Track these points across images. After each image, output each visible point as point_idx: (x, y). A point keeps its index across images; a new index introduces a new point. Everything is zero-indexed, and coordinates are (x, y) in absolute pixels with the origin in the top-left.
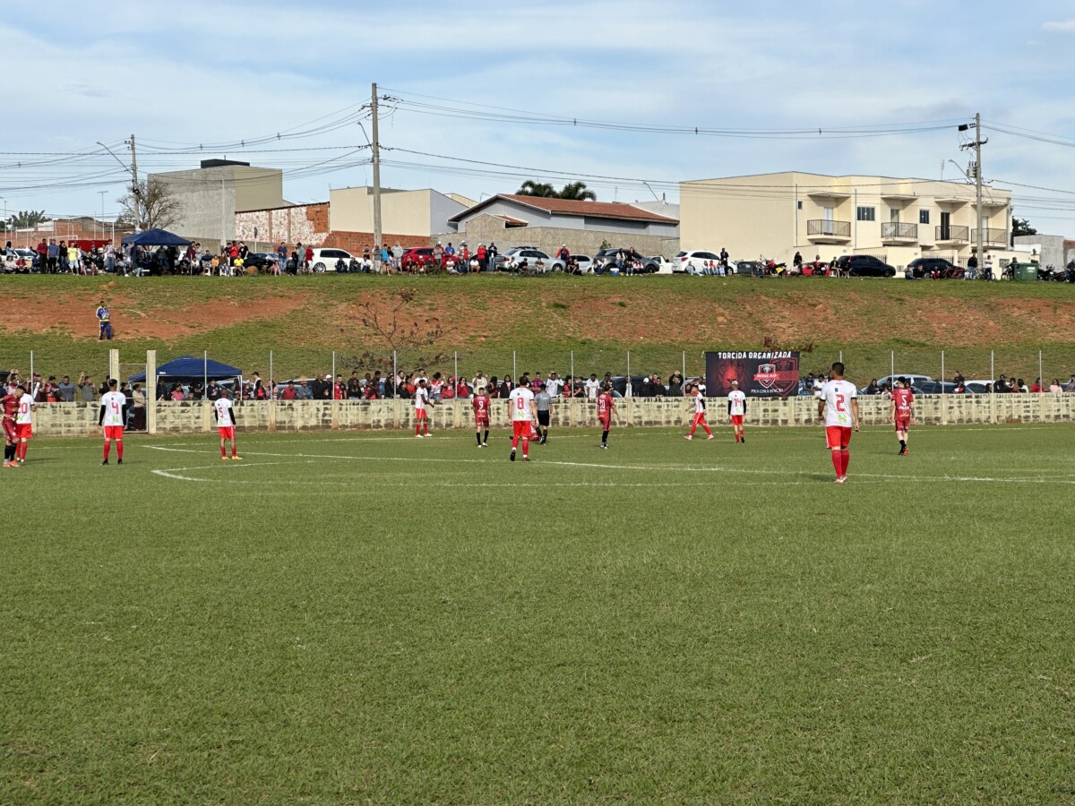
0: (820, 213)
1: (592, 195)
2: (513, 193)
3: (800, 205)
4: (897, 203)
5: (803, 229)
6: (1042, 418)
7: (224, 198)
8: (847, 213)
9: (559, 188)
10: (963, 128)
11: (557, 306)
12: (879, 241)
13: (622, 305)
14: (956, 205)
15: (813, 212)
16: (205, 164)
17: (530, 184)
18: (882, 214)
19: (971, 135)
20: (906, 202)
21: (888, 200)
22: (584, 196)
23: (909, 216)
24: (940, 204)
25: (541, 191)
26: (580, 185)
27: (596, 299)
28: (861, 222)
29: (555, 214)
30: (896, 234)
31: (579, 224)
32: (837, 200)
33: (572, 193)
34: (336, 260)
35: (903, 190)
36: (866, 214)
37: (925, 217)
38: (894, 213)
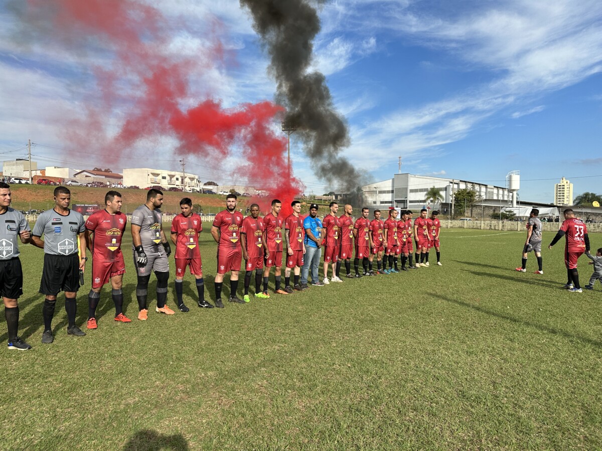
0: (154, 177)
1: (111, 172)
2: (92, 170)
3: (148, 175)
4: (171, 176)
5: (149, 180)
6: (165, 221)
7: (21, 167)
8: (160, 177)
9: (103, 170)
10: (180, 161)
11: (74, 193)
12: (167, 183)
13: (92, 194)
14: (185, 177)
15: (151, 176)
16: (17, 160)
17: (96, 168)
18: (168, 178)
19: (182, 162)
20: (173, 176)
21: (169, 175)
22: (109, 172)
23: (174, 179)
24: (181, 177)
25: (100, 170)
26: (109, 169)
27: (86, 192)
28: (163, 180)
29: (97, 175)
30: (170, 182)
31: (104, 177)
32: (158, 175)
33: (106, 171)
34: (19, 181)
35: (173, 173)
36: (164, 178)
37: (177, 179)
38: (171, 178)
